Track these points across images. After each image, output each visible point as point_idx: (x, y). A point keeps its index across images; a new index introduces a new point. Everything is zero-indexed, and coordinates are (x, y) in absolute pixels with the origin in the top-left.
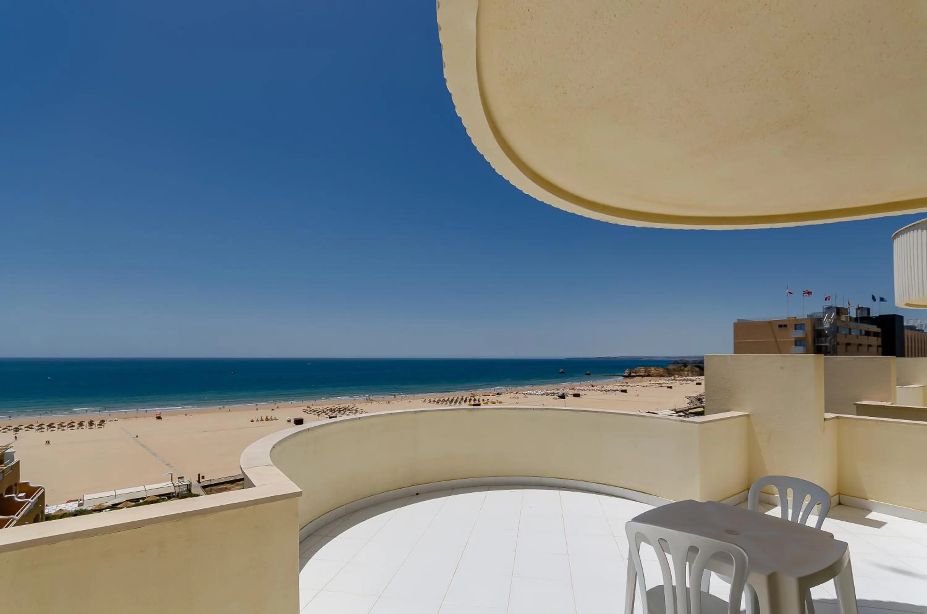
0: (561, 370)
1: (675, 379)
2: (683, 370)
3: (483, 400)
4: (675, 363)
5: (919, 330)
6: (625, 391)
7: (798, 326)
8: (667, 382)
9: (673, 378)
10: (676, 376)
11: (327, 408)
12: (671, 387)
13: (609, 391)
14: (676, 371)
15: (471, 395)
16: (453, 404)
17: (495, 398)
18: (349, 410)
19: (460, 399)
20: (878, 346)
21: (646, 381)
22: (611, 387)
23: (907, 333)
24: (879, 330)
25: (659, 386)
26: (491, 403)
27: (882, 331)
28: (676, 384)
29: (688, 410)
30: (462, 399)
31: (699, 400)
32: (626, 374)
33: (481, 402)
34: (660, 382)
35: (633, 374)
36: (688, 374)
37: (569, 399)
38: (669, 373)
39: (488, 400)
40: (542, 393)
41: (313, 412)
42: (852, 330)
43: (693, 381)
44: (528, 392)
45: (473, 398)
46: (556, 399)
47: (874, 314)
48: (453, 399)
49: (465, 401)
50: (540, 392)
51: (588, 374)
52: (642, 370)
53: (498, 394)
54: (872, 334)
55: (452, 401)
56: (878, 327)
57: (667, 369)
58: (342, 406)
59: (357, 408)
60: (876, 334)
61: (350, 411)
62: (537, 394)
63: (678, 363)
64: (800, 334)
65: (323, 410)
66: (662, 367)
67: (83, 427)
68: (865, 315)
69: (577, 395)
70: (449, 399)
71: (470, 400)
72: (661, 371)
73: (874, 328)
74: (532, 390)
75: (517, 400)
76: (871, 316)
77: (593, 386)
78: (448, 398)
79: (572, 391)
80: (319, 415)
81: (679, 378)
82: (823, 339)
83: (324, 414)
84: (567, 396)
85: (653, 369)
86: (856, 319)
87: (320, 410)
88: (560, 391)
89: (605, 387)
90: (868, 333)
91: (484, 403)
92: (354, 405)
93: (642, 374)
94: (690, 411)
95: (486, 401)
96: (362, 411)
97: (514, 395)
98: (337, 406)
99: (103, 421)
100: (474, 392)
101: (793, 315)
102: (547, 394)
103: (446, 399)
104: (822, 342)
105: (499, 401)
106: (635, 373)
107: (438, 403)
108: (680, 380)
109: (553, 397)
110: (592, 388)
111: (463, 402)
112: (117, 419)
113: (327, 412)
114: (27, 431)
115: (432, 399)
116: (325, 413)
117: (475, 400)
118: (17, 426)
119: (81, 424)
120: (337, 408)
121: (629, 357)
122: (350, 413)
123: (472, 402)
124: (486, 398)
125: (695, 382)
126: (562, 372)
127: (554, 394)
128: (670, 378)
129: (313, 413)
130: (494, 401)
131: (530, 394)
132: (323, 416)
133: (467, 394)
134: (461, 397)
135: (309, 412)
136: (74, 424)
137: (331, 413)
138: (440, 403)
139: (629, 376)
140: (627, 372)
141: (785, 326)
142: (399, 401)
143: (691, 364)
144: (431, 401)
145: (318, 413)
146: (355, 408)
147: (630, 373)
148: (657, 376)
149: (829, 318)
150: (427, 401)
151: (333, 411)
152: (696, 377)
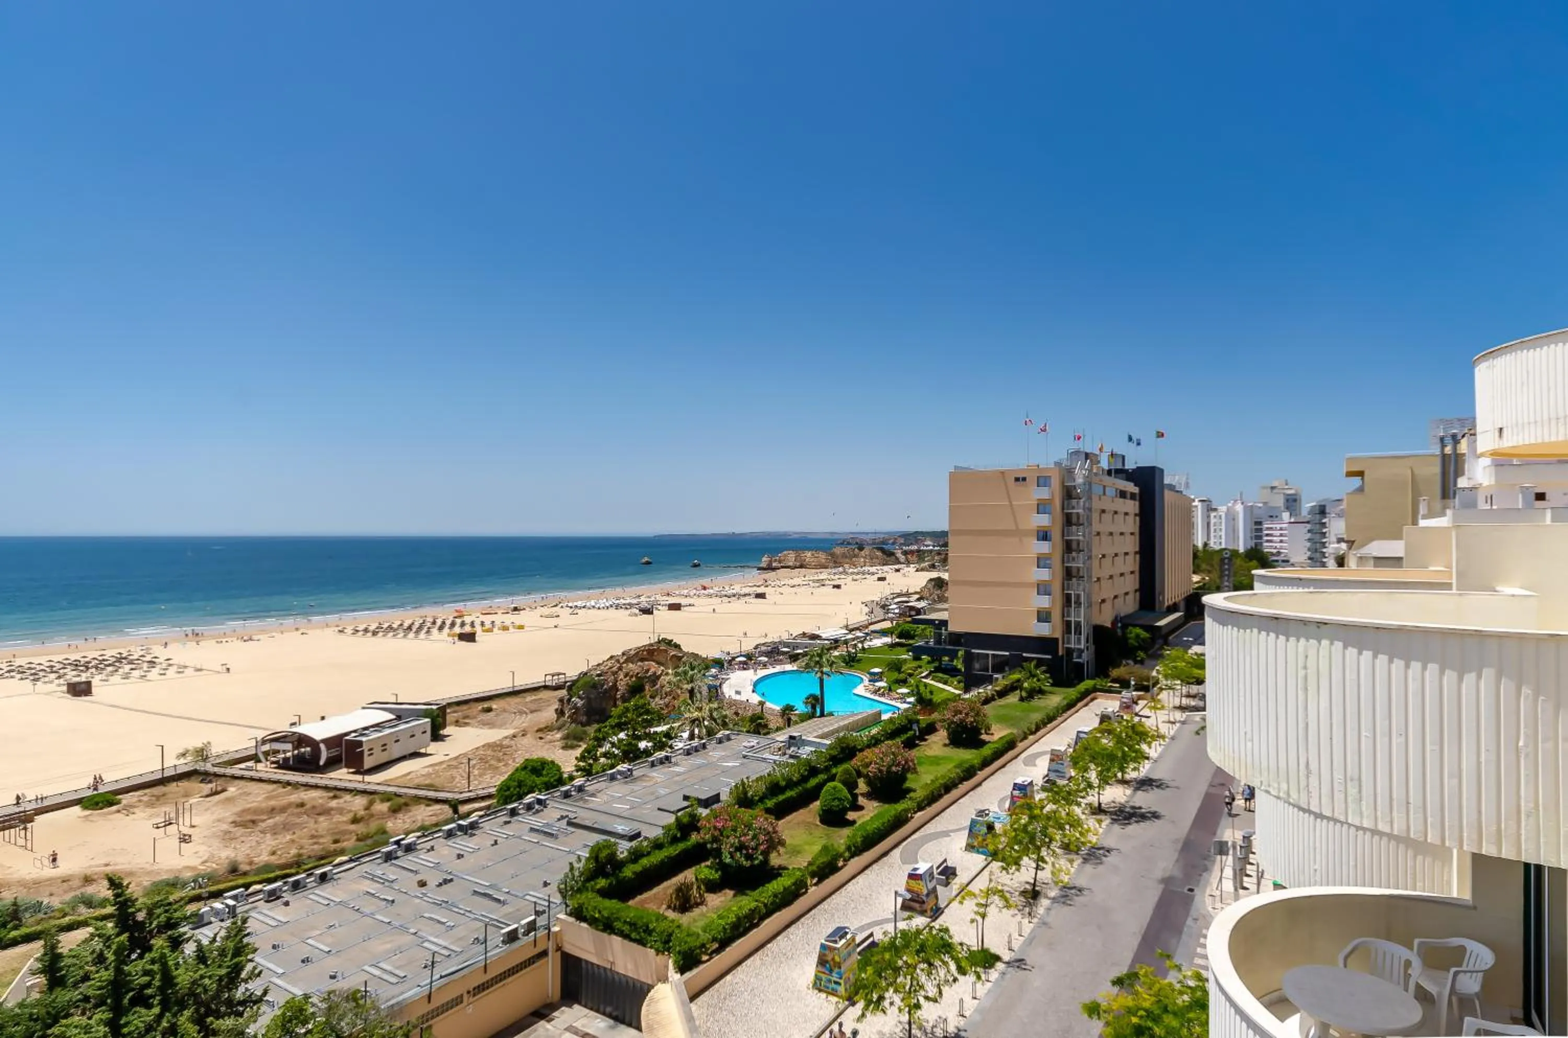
0: (646, 559)
1: (845, 572)
2: (856, 556)
3: (482, 624)
4: (844, 543)
5: (1178, 491)
6: (761, 596)
7: (1043, 481)
8: (833, 577)
9: (841, 569)
10: (847, 566)
11: (65, 662)
12: (838, 587)
13: (734, 596)
14: (846, 557)
15: (456, 614)
16: (411, 635)
17: (509, 619)
18: (131, 662)
19: (429, 625)
20: (1136, 515)
21: (798, 577)
22: (737, 589)
23: (1167, 493)
24: (1136, 490)
25: (817, 584)
26: (499, 629)
27: (1141, 491)
28: (846, 581)
29: (867, 627)
30: (434, 623)
31: (884, 607)
32: (764, 565)
33: (478, 629)
34: (821, 577)
35: (774, 564)
36: (865, 562)
37: (662, 614)
38: (836, 561)
39: (493, 622)
40: (607, 605)
41: (19, 672)
42: (1107, 489)
43: (873, 574)
44: (579, 604)
45: (458, 621)
46: (636, 615)
47: (1130, 465)
48: (413, 624)
49: (441, 628)
50: (603, 603)
51: (695, 566)
52: (791, 557)
53: (516, 609)
54: (1129, 496)
55: (410, 628)
56: (1136, 485)
57: (833, 555)
58: (110, 653)
59: (156, 658)
60: (1133, 496)
61: (133, 666)
62: (597, 606)
63: (849, 544)
64: (1044, 493)
65: (52, 667)
66: (824, 550)
68: (1119, 466)
69: (675, 607)
70: (401, 625)
71: (453, 625)
72: (822, 557)
73: (1131, 488)
74: (589, 598)
75: (554, 621)
76: (1126, 467)
77: (705, 588)
78: (399, 623)
79: (665, 598)
80: (38, 680)
81: (851, 570)
82: (1074, 502)
83: (53, 676)
84: (657, 609)
85: (809, 554)
86: (1109, 472)
87: (42, 667)
88: (643, 599)
89: (727, 588)
90: (1123, 494)
91: (484, 631)
92: (147, 649)
93: (791, 564)
94: (872, 628)
95: (488, 625)
96: (170, 662)
97: (546, 611)
98: (96, 654)
100: (460, 606)
101: (1033, 461)
102: (618, 607)
103: (395, 626)
104: (1073, 508)
105: (517, 623)
106: (780, 562)
107: (375, 633)
108: (852, 573)
109: (628, 612)
110: (703, 591)
111: (435, 631)
113: (61, 671)
115: (361, 627)
116: (57, 675)
117: (463, 624)
120: (94, 659)
121: (769, 534)
122: (132, 669)
123: (457, 630)
124: (488, 620)
125: (876, 576)
126: (648, 563)
127: (631, 605)
128: (834, 571)
129: (19, 676)
130: (508, 623)
131: (584, 607)
132: (51, 682)
133: (445, 612)
134: (431, 620)
135: (7, 675)
137: (74, 673)
138: (381, 634)
139: (770, 568)
140: (765, 560)
141: (1024, 479)
142: (274, 634)
143: (868, 544)
144: (357, 631)
145: (35, 674)
146: (148, 658)
147: (771, 562)
148: (816, 567)
149: (1081, 468)
150: (349, 630)
151: (81, 668)
152: (878, 568)
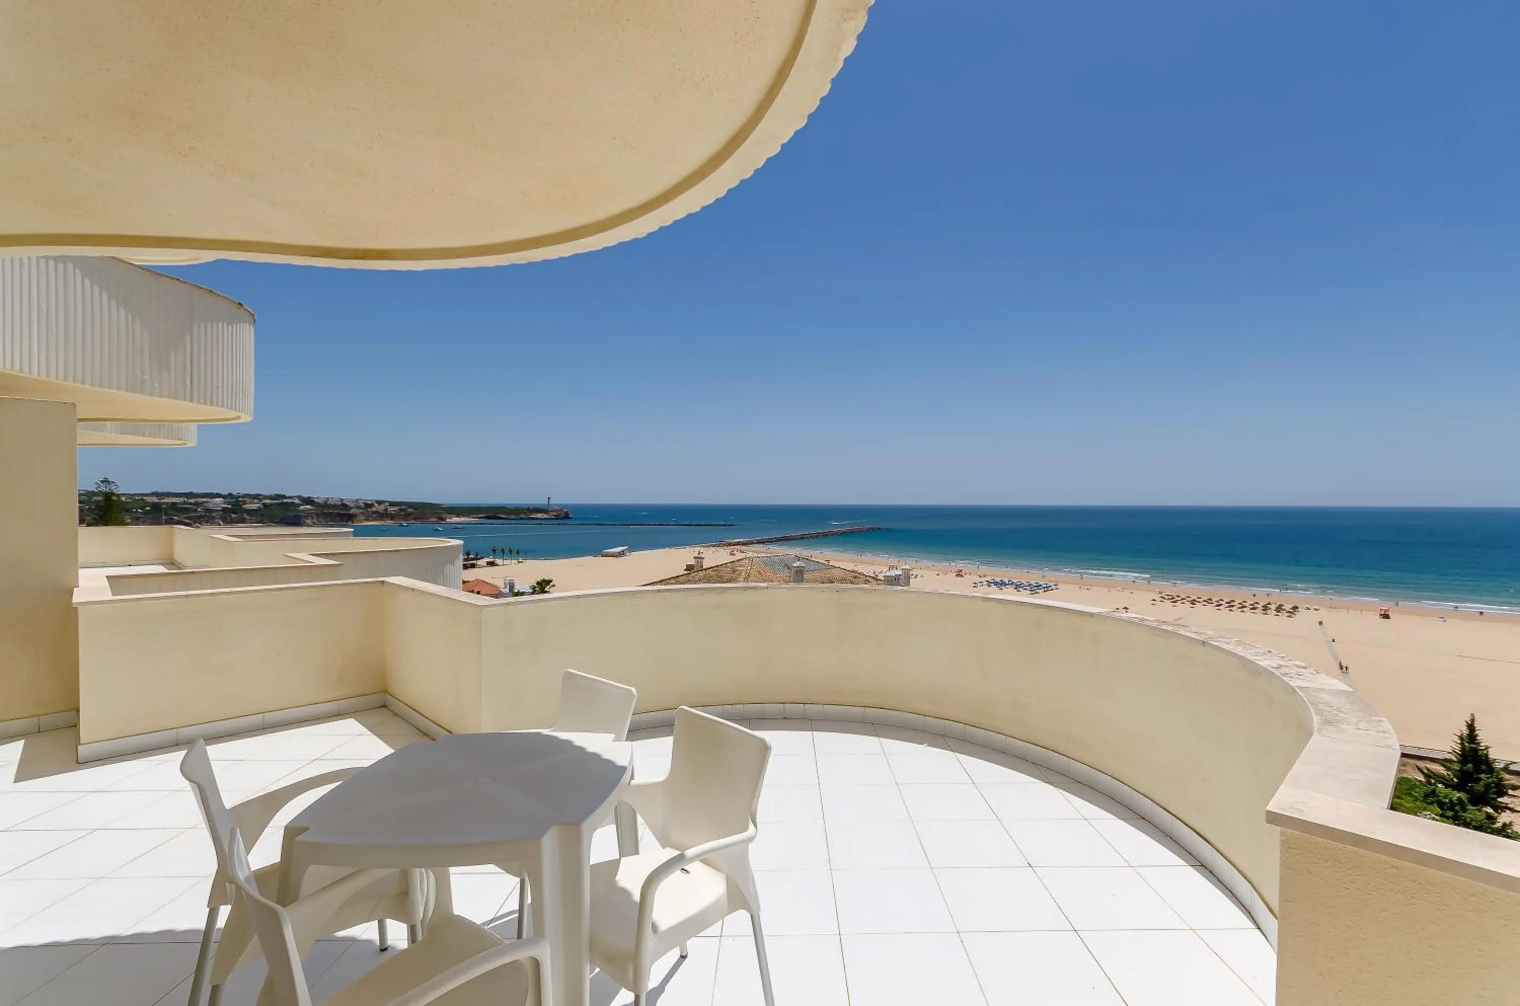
67: (1269, 612)
99: (1295, 608)
112: (1317, 607)
114: (1204, 605)
118: (1194, 598)
119: (1265, 608)
136: (1256, 606)
